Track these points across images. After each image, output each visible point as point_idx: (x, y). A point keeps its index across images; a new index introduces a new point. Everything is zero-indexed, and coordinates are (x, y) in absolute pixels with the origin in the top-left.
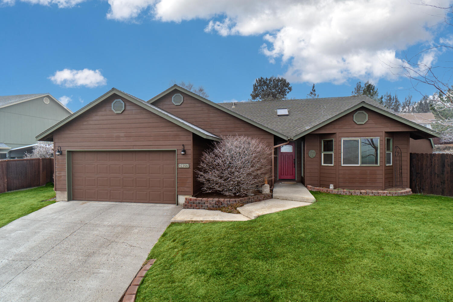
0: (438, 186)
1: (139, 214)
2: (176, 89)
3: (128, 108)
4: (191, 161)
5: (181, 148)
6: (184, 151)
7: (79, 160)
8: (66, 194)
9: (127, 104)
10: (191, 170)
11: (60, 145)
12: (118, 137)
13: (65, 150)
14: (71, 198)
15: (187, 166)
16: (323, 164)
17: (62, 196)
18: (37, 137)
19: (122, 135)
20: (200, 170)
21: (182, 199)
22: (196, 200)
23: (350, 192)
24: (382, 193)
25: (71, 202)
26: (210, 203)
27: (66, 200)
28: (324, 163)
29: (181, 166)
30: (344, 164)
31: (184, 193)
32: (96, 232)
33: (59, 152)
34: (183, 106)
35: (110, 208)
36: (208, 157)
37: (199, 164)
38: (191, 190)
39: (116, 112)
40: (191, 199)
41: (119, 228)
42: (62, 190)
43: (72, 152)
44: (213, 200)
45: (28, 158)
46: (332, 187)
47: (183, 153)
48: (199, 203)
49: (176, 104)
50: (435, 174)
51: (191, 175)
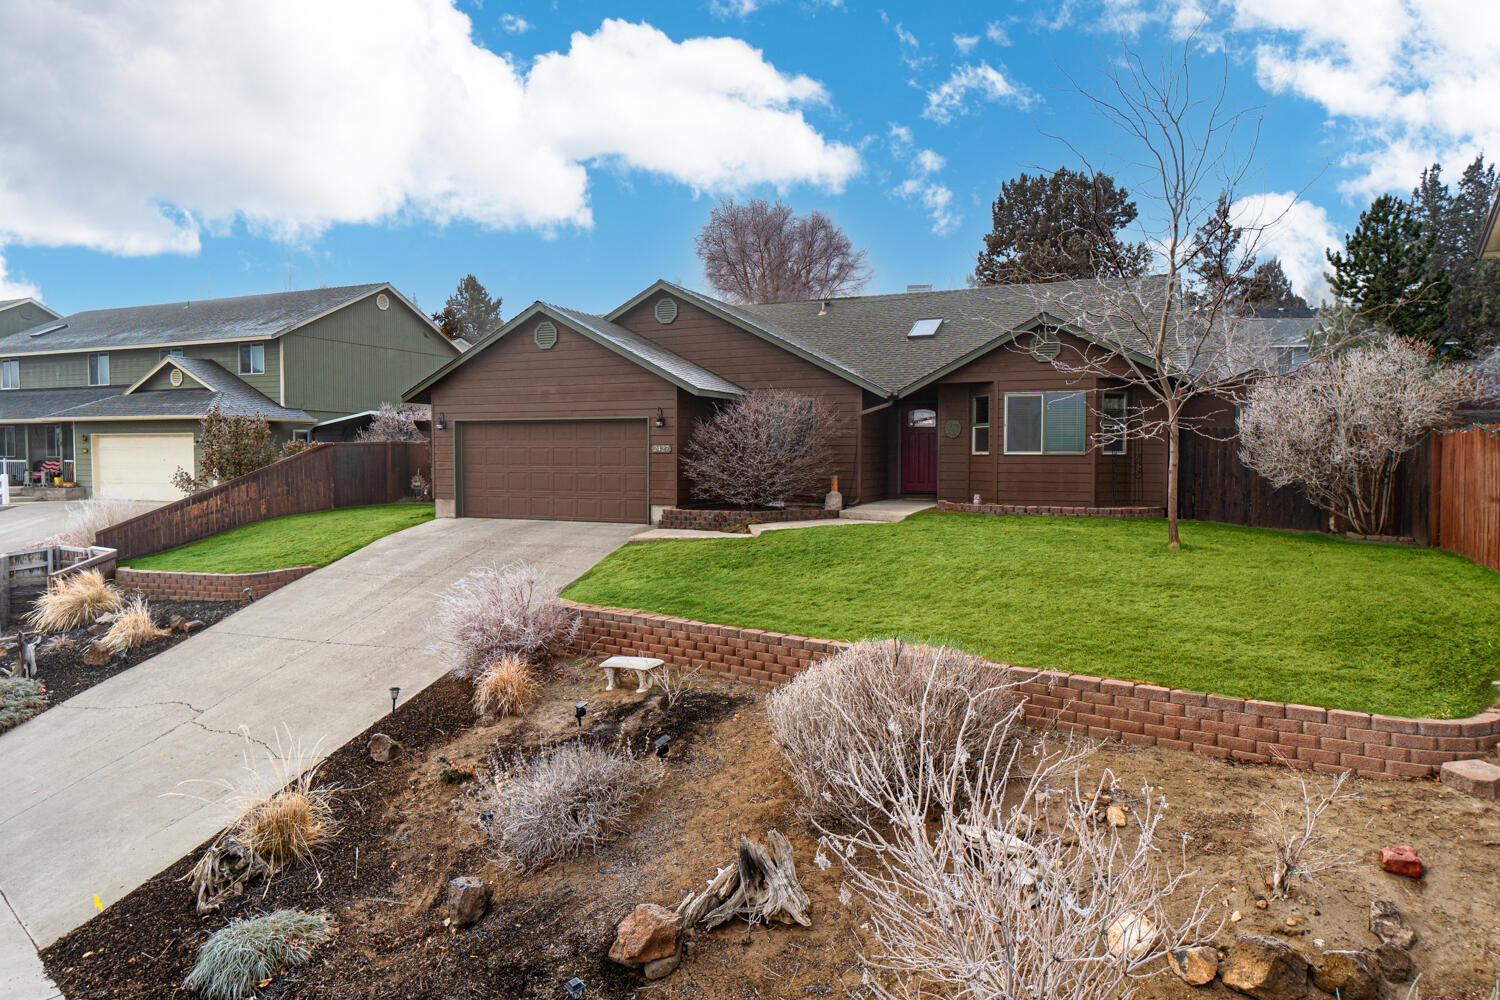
0: (1235, 504)
1: (579, 534)
2: (661, 290)
3: (564, 338)
4: (674, 439)
5: (655, 414)
6: (661, 420)
7: (477, 440)
8: (453, 504)
9: (562, 330)
10: (674, 458)
11: (443, 409)
12: (545, 394)
13: (452, 420)
14: (461, 512)
15: (667, 448)
16: (974, 453)
17: (445, 507)
18: (403, 396)
19: (552, 390)
20: (689, 455)
21: (657, 513)
22: (681, 513)
23: (1002, 508)
24: (1068, 511)
25: (463, 520)
26: (705, 519)
27: (453, 515)
28: (977, 450)
29: (657, 448)
30: (1008, 450)
31: (661, 502)
32: (509, 552)
33: (441, 423)
34: (677, 325)
35: (530, 526)
36: (701, 432)
37: (687, 445)
38: (673, 494)
39: (542, 347)
40: (671, 512)
41: (546, 549)
42: (446, 497)
43: (463, 423)
44: (710, 514)
45: (362, 441)
46: (977, 499)
47: (658, 423)
48: (686, 519)
49: (662, 322)
50: (1231, 475)
51: (673, 467)
